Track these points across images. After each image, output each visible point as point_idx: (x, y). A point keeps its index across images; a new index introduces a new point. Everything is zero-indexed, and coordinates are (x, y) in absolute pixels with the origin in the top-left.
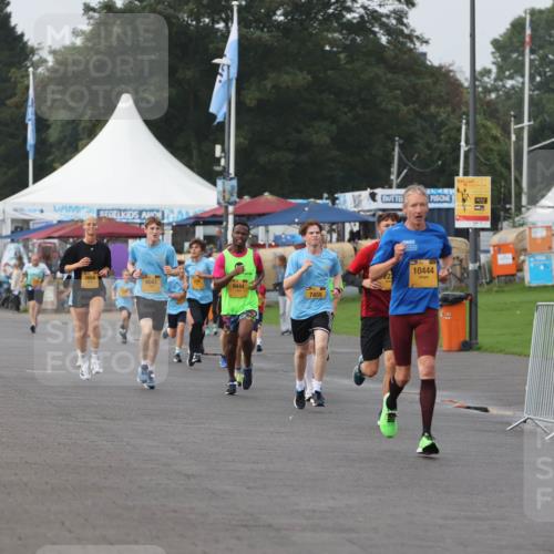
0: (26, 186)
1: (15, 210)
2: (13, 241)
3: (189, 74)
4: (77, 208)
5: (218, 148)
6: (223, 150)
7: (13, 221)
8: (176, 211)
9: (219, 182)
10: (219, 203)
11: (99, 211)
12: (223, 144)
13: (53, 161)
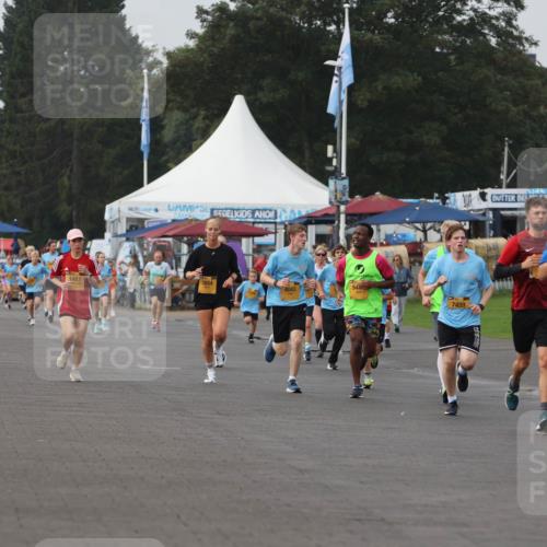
0: (141, 185)
1: (131, 209)
2: (128, 240)
3: (301, 75)
4: (191, 207)
5: (330, 148)
6: (335, 151)
7: (128, 220)
8: (288, 210)
9: (331, 182)
10: (330, 202)
11: (212, 210)
12: (334, 144)
13: (167, 161)
